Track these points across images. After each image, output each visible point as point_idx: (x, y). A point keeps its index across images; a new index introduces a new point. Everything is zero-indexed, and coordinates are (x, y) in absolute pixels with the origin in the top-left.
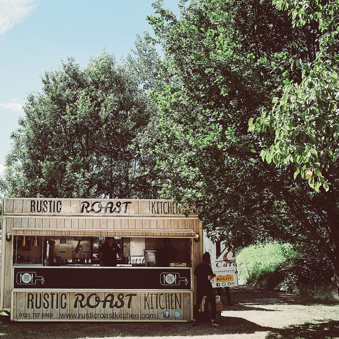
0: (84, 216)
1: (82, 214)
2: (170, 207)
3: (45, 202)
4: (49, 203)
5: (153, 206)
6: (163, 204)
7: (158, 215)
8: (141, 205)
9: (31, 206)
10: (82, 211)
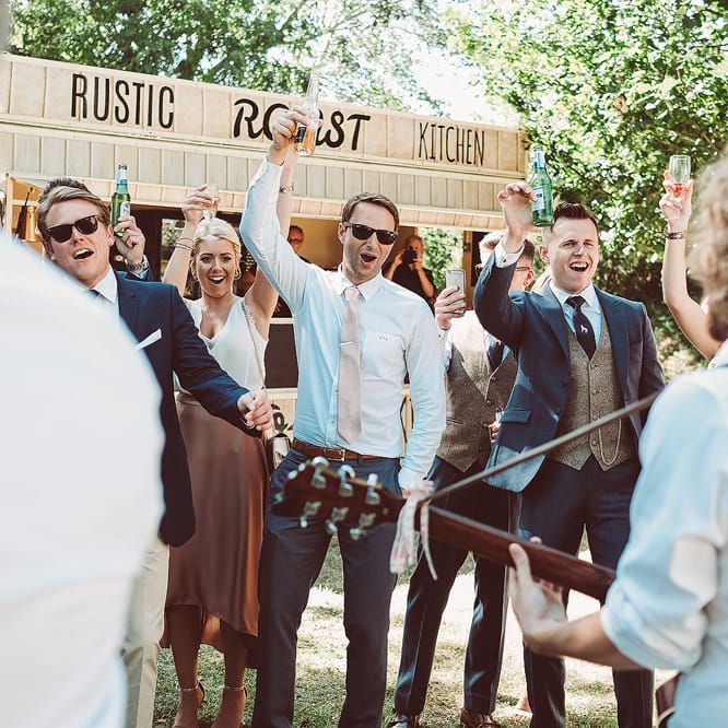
0: (241, 148)
1: (235, 141)
2: (460, 143)
3: (122, 87)
4: (133, 90)
5: (422, 137)
6: (444, 130)
7: (430, 163)
8: (393, 130)
9: (75, 94)
10: (237, 133)
